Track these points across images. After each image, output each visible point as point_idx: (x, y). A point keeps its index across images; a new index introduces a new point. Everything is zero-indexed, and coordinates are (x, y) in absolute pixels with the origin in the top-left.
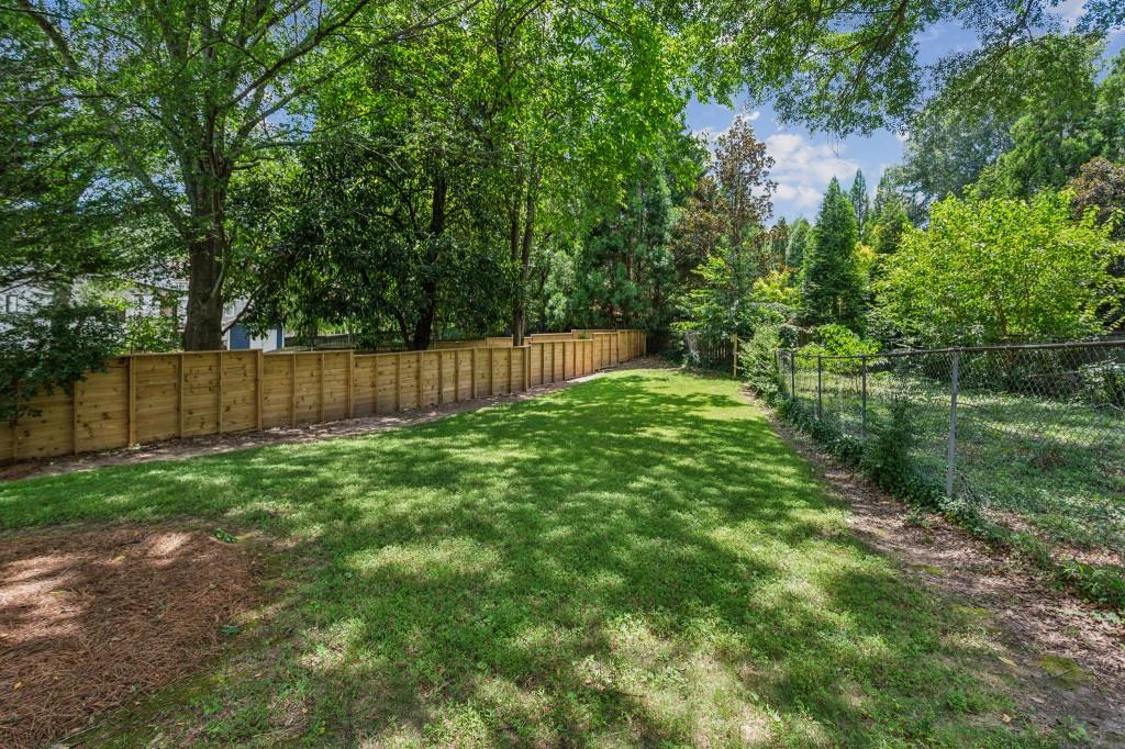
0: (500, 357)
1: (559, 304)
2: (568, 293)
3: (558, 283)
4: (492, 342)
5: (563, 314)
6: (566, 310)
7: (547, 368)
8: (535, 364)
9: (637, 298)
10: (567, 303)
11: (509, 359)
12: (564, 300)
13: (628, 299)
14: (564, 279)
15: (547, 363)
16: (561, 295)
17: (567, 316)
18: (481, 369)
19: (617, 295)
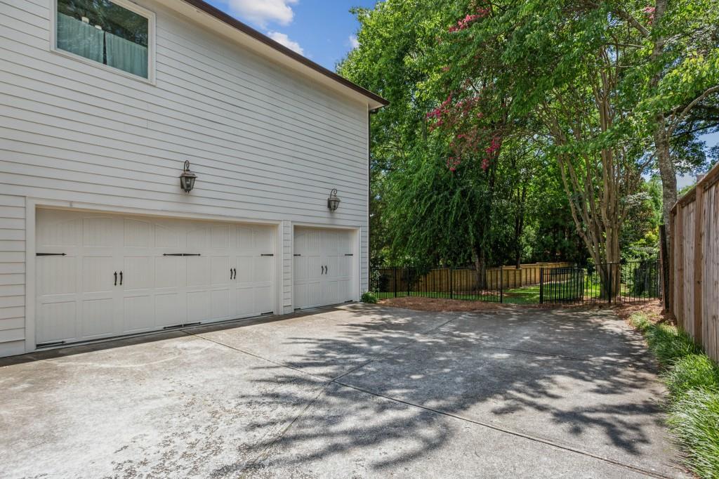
0: (511, 273)
1: (529, 251)
2: (533, 245)
3: (527, 241)
4: (504, 267)
5: (530, 256)
6: (532, 254)
7: (528, 278)
8: (524, 277)
9: (569, 247)
10: (533, 251)
11: (515, 274)
12: (531, 249)
13: (565, 248)
14: (530, 239)
15: (528, 276)
16: (529, 247)
17: (533, 256)
18: (504, 278)
19: (559, 246)
